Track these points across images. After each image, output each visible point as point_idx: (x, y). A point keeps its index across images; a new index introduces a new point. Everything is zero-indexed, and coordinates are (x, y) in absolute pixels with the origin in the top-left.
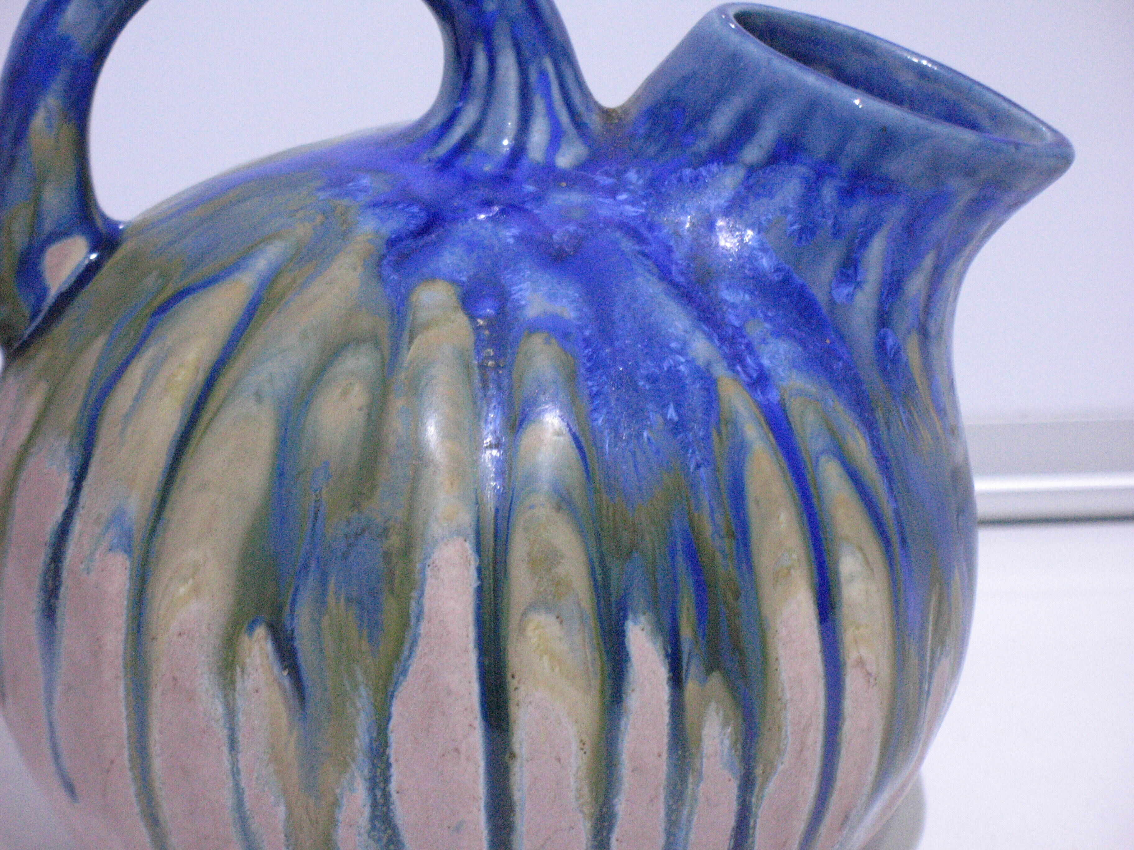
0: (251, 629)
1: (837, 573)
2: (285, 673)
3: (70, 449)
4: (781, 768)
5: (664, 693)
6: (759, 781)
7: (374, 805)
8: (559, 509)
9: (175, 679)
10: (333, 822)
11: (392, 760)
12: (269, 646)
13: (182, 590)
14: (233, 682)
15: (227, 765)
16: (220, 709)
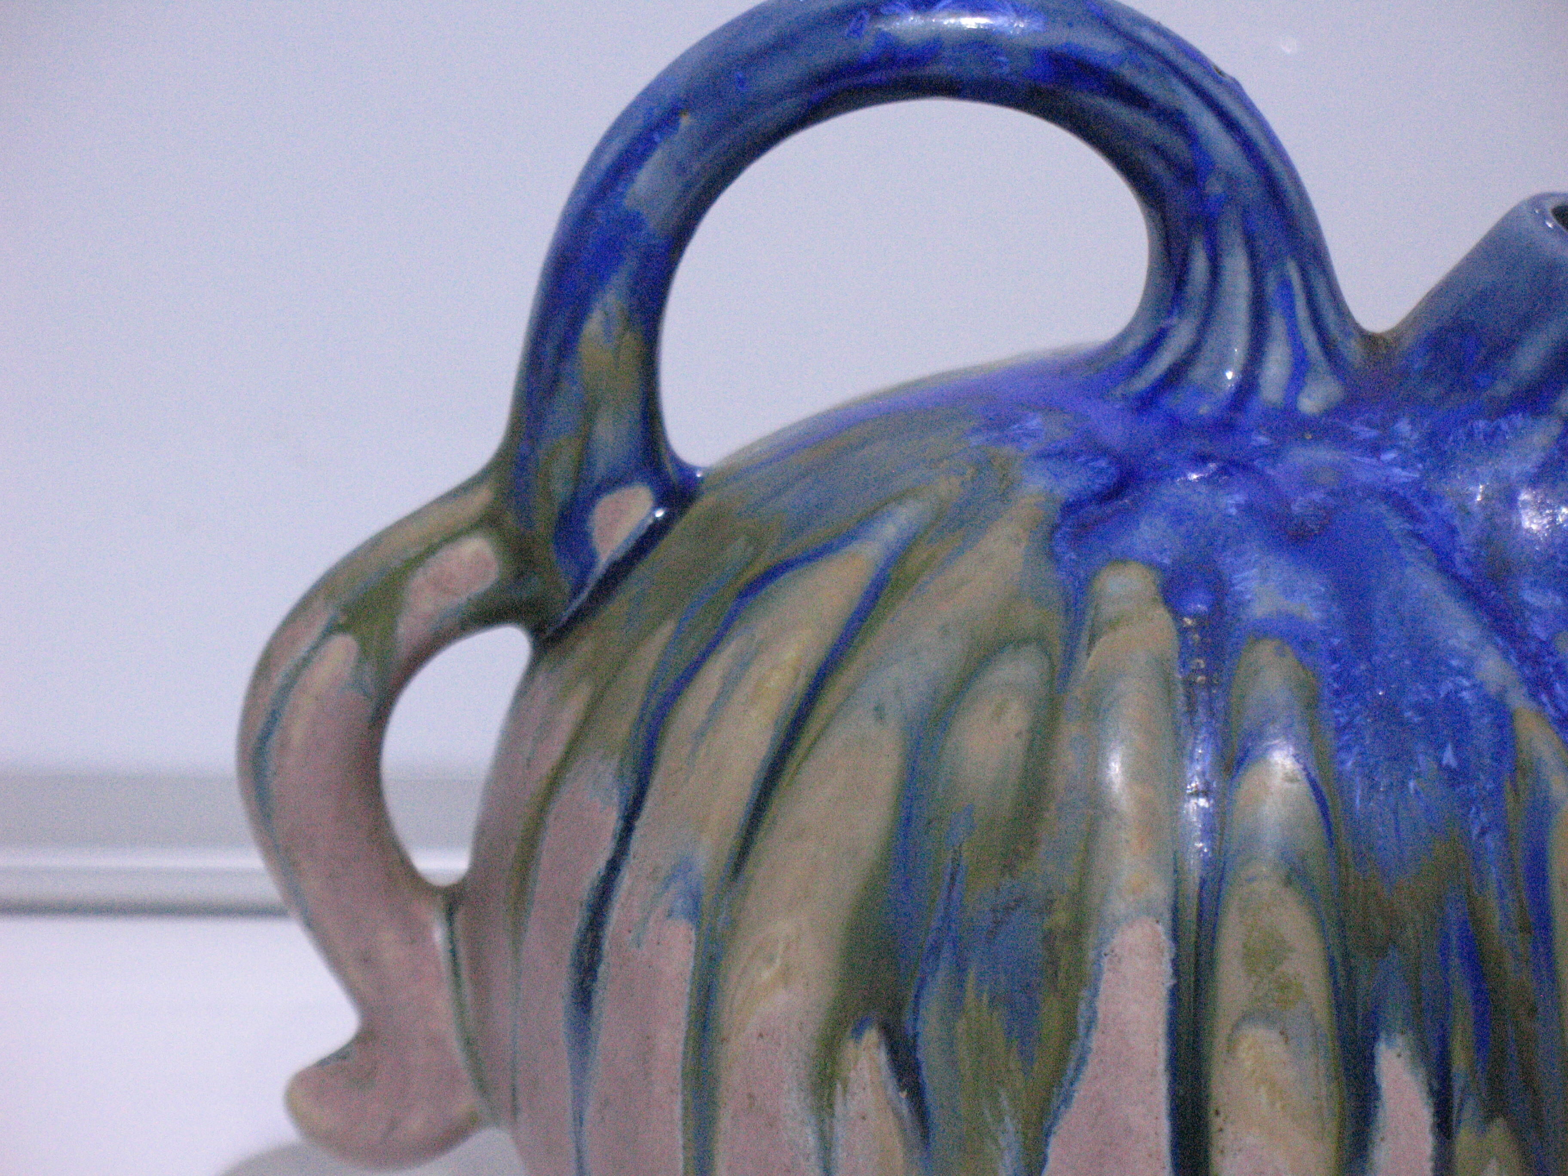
0: (858, 1032)
2: (904, 1094)
3: (620, 775)
5: (1427, 1144)
8: (1288, 882)
9: (751, 1096)
12: (882, 1057)
13: (767, 975)
14: (831, 1106)
16: (812, 1141)
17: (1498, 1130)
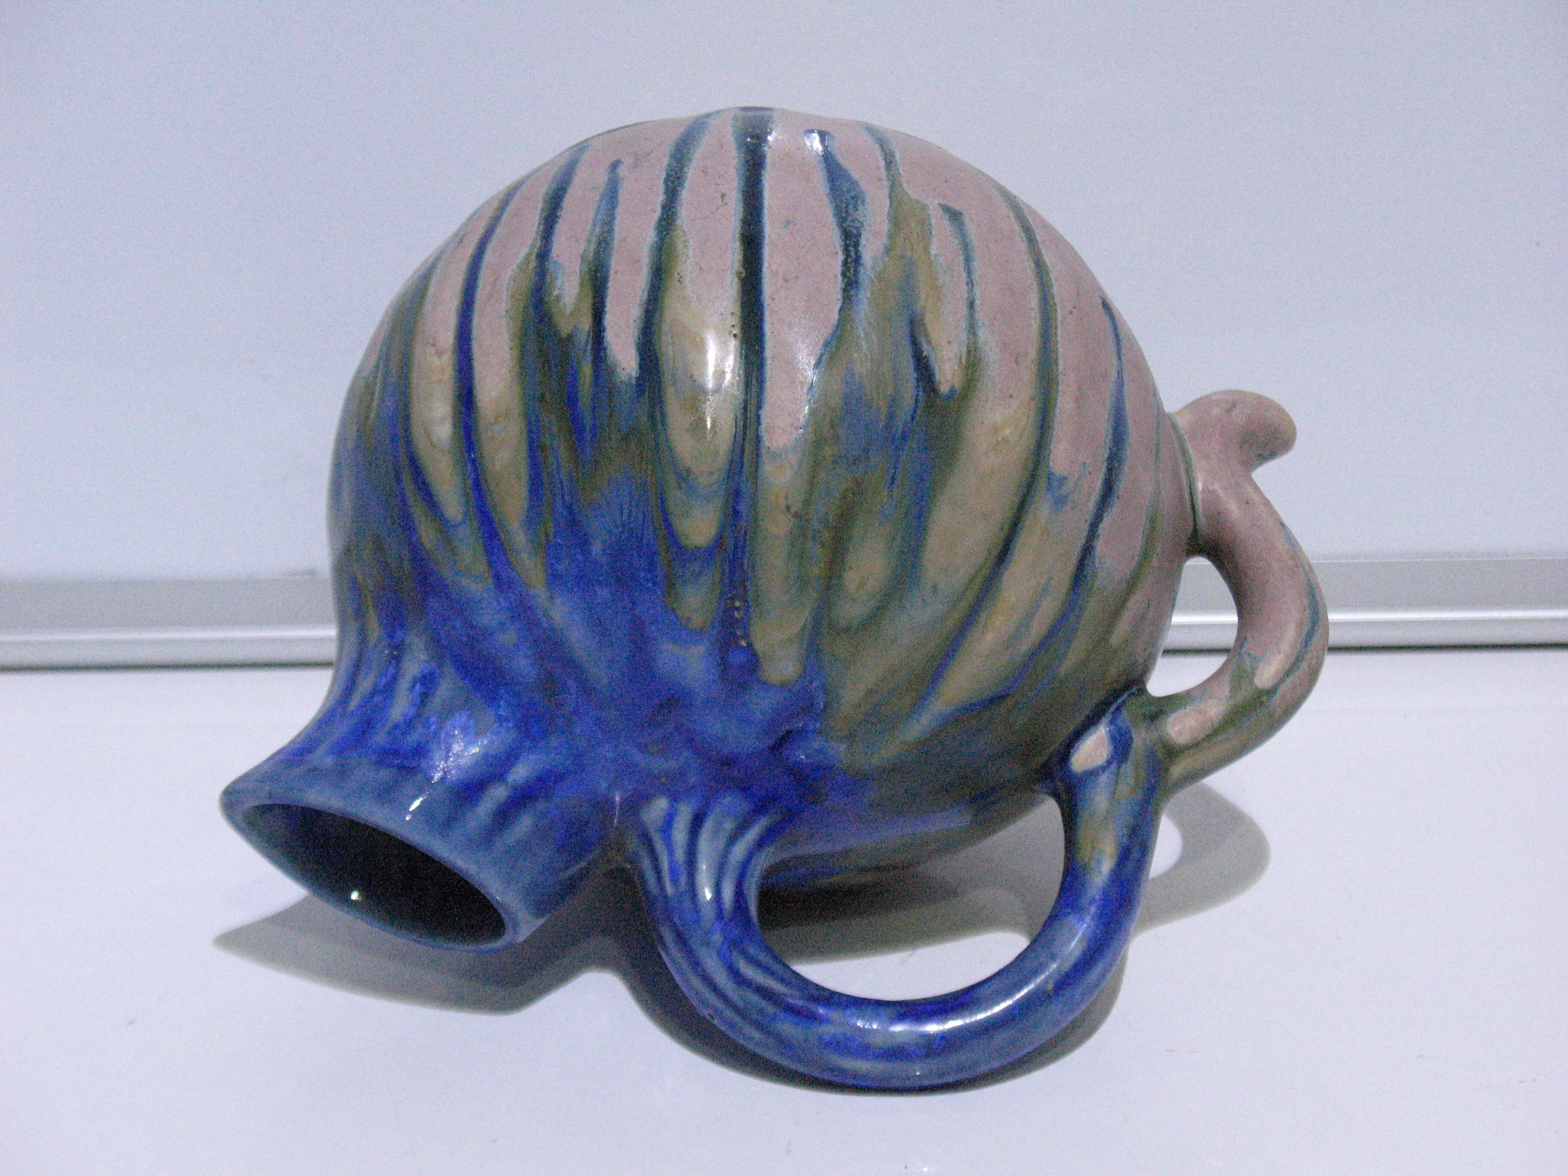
0: (952, 390)
1: (455, 426)
2: (925, 353)
3: (1095, 575)
4: (514, 267)
5: (608, 320)
6: (533, 257)
7: (856, 245)
8: (689, 471)
9: (1017, 363)
10: (891, 237)
11: (840, 278)
12: (938, 376)
13: (1007, 432)
14: (969, 352)
15: (977, 292)
16: (980, 333)
17: (565, 327)
